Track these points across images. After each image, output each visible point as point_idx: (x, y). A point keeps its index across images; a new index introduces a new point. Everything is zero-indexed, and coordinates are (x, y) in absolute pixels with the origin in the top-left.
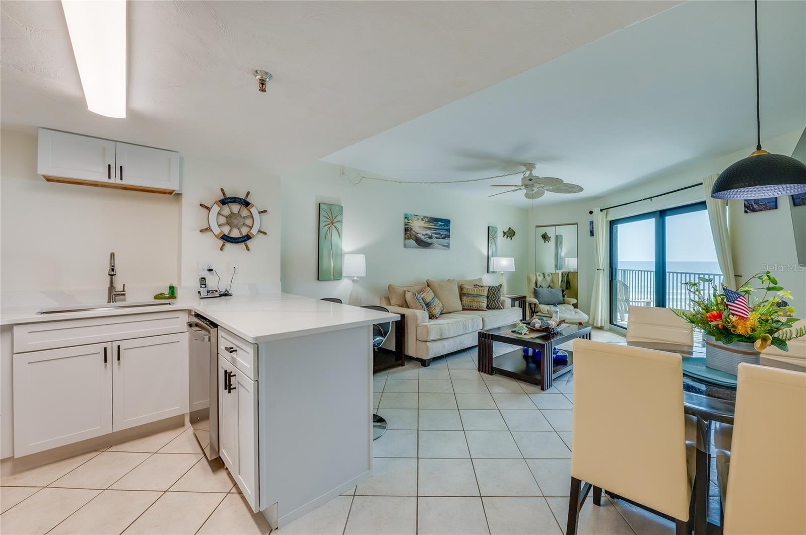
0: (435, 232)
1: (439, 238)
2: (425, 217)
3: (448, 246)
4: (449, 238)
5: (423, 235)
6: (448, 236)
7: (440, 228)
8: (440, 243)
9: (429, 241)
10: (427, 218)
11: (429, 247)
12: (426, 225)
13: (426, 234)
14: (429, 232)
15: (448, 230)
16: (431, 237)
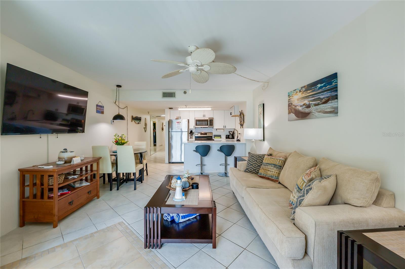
0: (313, 98)
1: (318, 104)
2: (302, 88)
3: (335, 112)
4: (337, 98)
5: (301, 106)
6: (336, 97)
7: (320, 91)
8: (319, 110)
9: (307, 110)
10: (305, 87)
11: (307, 117)
12: (304, 95)
13: (304, 105)
14: (306, 102)
15: (335, 89)
16: (308, 106)
